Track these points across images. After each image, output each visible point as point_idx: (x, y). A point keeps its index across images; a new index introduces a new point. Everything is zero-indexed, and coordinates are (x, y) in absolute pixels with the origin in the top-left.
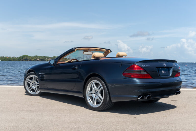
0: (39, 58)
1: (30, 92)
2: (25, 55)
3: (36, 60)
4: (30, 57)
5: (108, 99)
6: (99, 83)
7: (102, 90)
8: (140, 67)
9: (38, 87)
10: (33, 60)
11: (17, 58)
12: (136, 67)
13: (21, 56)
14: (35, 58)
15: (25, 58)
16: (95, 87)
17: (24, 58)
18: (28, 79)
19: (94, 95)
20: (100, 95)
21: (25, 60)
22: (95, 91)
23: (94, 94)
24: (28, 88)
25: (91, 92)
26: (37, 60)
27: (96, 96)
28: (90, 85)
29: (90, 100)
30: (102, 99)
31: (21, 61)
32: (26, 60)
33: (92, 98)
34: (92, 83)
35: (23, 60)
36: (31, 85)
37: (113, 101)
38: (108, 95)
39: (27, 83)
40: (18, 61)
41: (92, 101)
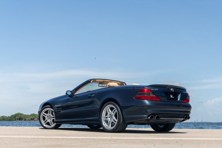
0: (37, 116)
1: (45, 125)
2: (19, 113)
3: (33, 120)
4: (25, 115)
5: (122, 120)
6: (114, 107)
7: (116, 113)
8: (149, 91)
9: (53, 120)
10: (29, 120)
11: (8, 117)
12: (145, 90)
13: (14, 114)
14: (32, 117)
15: (19, 117)
16: (110, 111)
17: (17, 117)
18: (44, 113)
19: (109, 119)
20: (114, 118)
21: (18, 119)
22: (110, 115)
23: (109, 117)
24: (43, 122)
25: (106, 116)
26: (35, 120)
27: (111, 119)
28: (106, 110)
29: (106, 124)
30: (117, 121)
31: (13, 121)
32: (20, 119)
33: (107, 122)
34: (107, 108)
35: (15, 120)
36: (47, 118)
37: (126, 122)
38: (122, 117)
39: (42, 117)
40: (9, 121)
41: (107, 125)
